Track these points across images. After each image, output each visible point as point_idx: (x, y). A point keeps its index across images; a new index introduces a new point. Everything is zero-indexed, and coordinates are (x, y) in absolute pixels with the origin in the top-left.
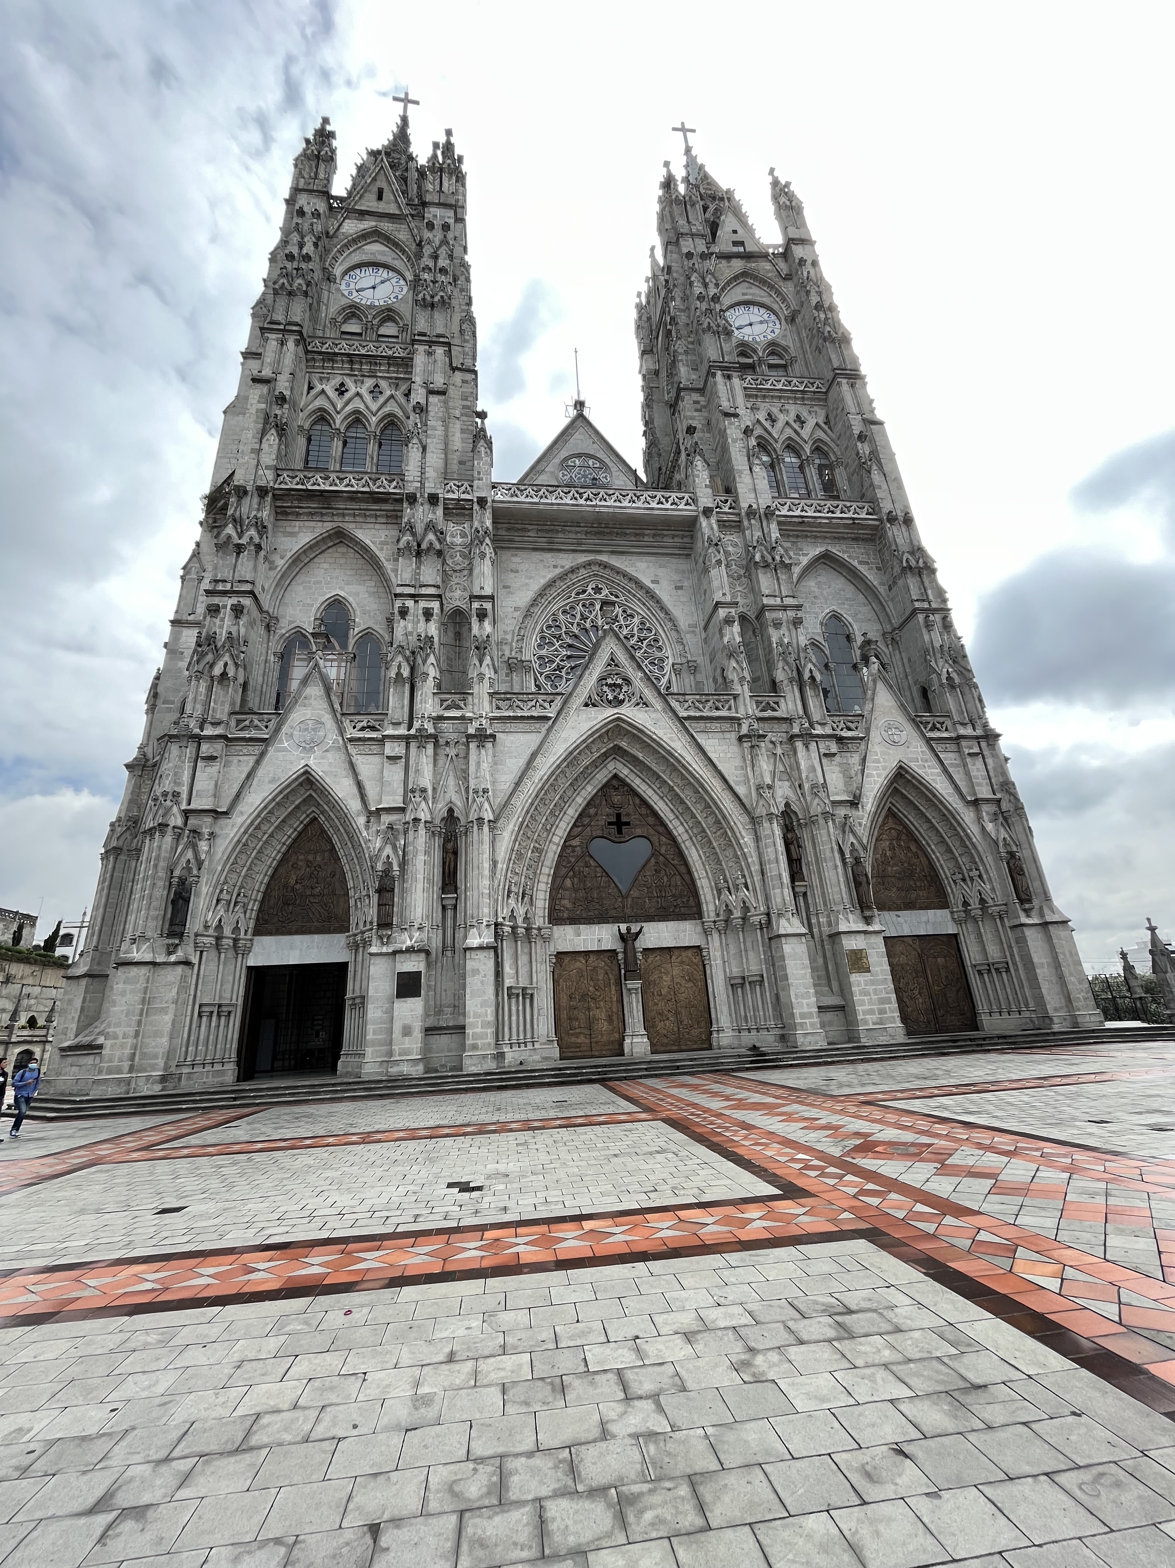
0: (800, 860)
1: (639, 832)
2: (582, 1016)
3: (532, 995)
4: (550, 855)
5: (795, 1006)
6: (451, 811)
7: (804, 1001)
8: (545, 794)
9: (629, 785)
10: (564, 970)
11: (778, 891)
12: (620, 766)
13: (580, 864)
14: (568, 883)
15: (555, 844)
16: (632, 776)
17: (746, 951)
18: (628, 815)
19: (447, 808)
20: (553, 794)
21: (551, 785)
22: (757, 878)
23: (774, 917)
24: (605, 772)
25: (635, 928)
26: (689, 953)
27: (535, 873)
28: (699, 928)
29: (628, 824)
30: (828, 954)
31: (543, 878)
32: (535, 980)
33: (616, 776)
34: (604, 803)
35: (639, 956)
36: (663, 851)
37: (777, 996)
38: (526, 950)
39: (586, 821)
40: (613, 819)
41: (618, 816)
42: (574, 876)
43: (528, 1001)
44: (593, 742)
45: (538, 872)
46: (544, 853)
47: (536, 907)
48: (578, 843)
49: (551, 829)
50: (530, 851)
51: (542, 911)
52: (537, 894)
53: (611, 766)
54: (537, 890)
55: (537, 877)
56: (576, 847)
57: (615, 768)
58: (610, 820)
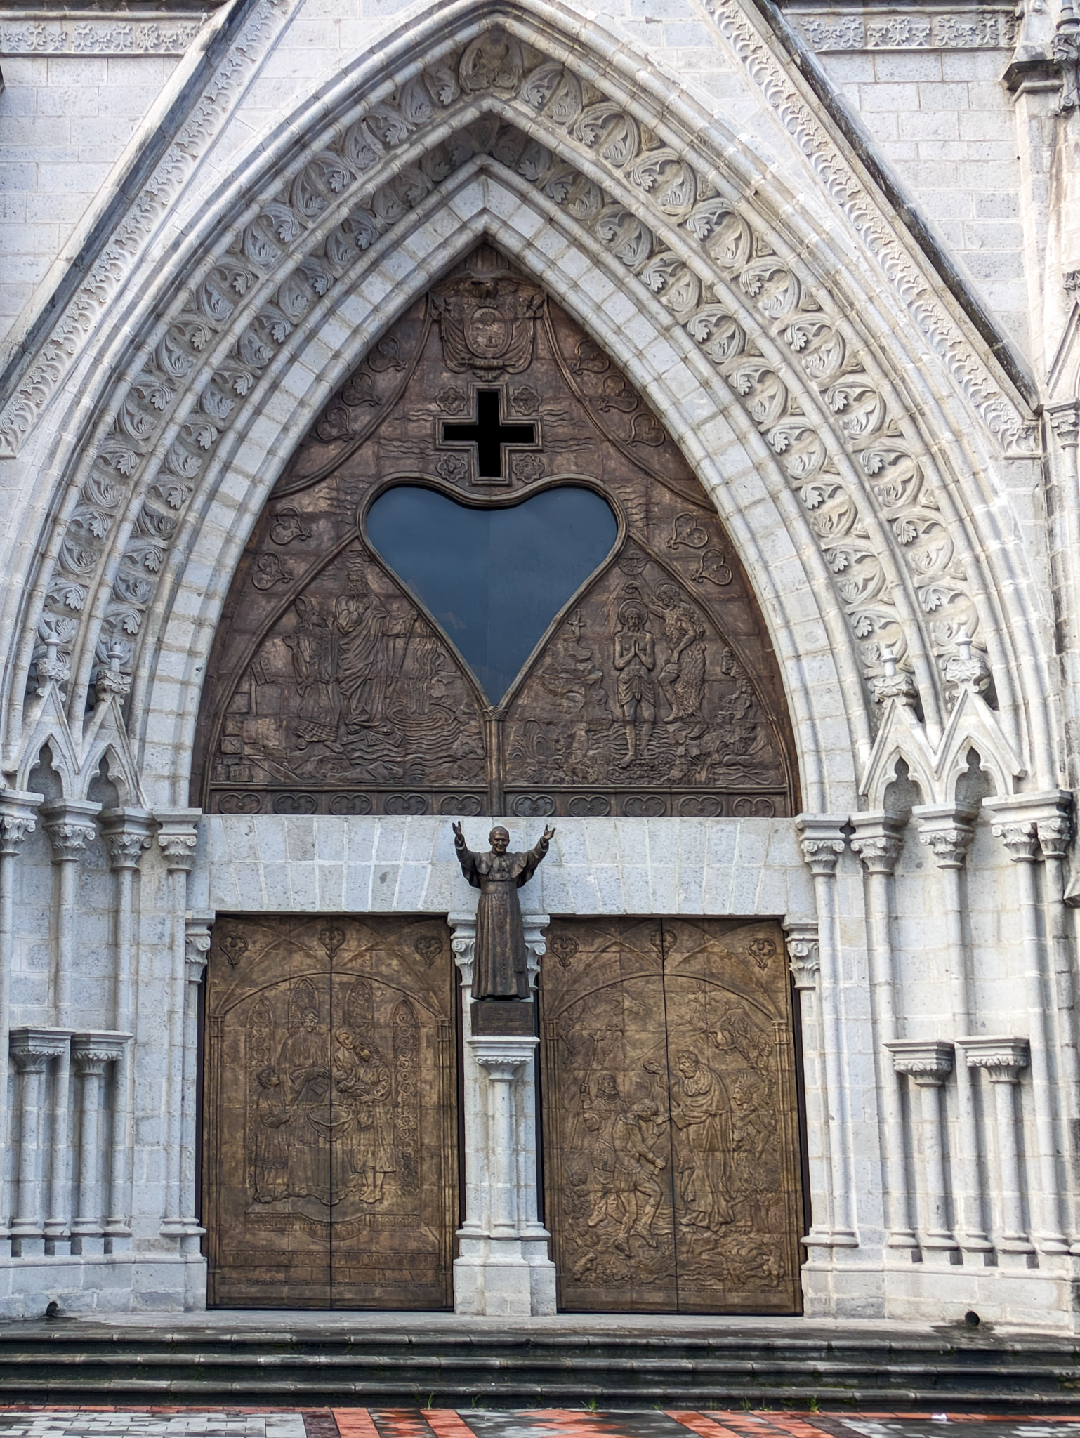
1: (566, 465)
2: (299, 1153)
3: (112, 1067)
4: (211, 544)
8: (195, 305)
9: (535, 282)
10: (246, 980)
12: (502, 201)
13: (327, 583)
14: (276, 654)
15: (229, 504)
16: (552, 244)
18: (528, 399)
20: (225, 306)
21: (220, 271)
24: (443, 225)
25: (524, 836)
26: (740, 943)
27: (145, 615)
28: (785, 850)
29: (524, 434)
31: (180, 635)
32: (125, 1010)
33: (485, 245)
34: (434, 348)
35: (538, 944)
36: (660, 542)
38: (101, 900)
39: (361, 419)
40: (469, 415)
41: (489, 401)
42: (298, 630)
43: (94, 1089)
44: (393, 100)
45: (160, 608)
46: (184, 537)
47: (143, 741)
48: (323, 505)
49: (216, 444)
50: (127, 528)
51: (168, 756)
52: (149, 693)
53: (467, 203)
54: (152, 677)
55: (155, 627)
56: (313, 517)
57: (484, 211)
58: (452, 420)
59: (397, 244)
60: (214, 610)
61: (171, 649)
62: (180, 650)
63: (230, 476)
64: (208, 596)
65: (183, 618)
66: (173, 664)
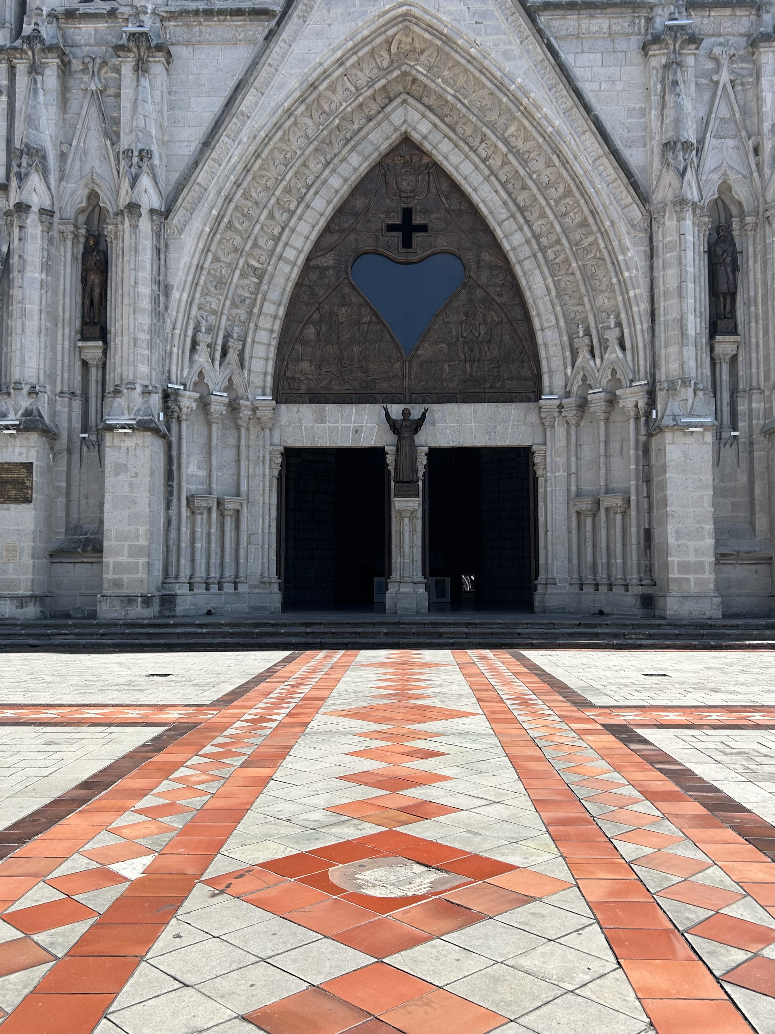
0: (733, 295)
1: (442, 243)
3: (237, 512)
4: (279, 281)
5: (672, 551)
6: (93, 196)
7: (692, 544)
8: (266, 166)
9: (429, 156)
11: (673, 350)
12: (414, 116)
13: (333, 299)
14: (311, 331)
15: (287, 262)
16: (436, 137)
17: (607, 455)
18: (425, 212)
19: (87, 191)
22: (642, 326)
23: (660, 396)
24: (386, 127)
25: (416, 411)
27: (250, 313)
28: (533, 417)
29: (423, 228)
30: (758, 467)
31: (265, 323)
32: (243, 488)
33: (406, 140)
34: (383, 189)
35: (423, 459)
36: (483, 279)
37: (648, 534)
38: (232, 441)
39: (349, 222)
40: (398, 220)
41: (407, 213)
42: (320, 321)
43: (228, 520)
44: (358, 65)
45: (256, 310)
46: (267, 277)
47: (249, 371)
48: (331, 263)
49: (281, 234)
50: (238, 272)
51: (261, 377)
52: (252, 349)
53: (397, 117)
54: (253, 342)
55: (254, 318)
56: (327, 268)
57: (405, 122)
58: (390, 222)
59: (365, 137)
60: (282, 312)
61: (261, 329)
62: (266, 329)
63: (288, 249)
64: (279, 305)
65: (266, 315)
66: (263, 336)
